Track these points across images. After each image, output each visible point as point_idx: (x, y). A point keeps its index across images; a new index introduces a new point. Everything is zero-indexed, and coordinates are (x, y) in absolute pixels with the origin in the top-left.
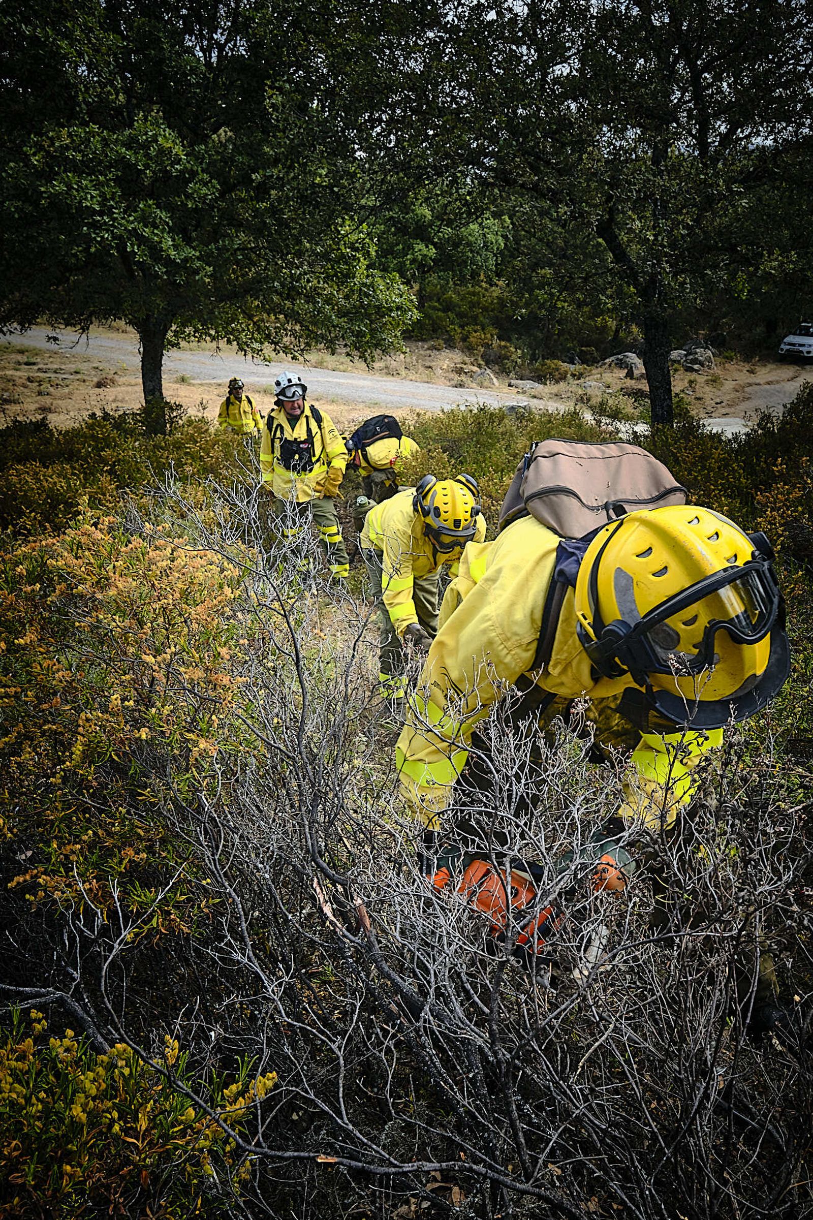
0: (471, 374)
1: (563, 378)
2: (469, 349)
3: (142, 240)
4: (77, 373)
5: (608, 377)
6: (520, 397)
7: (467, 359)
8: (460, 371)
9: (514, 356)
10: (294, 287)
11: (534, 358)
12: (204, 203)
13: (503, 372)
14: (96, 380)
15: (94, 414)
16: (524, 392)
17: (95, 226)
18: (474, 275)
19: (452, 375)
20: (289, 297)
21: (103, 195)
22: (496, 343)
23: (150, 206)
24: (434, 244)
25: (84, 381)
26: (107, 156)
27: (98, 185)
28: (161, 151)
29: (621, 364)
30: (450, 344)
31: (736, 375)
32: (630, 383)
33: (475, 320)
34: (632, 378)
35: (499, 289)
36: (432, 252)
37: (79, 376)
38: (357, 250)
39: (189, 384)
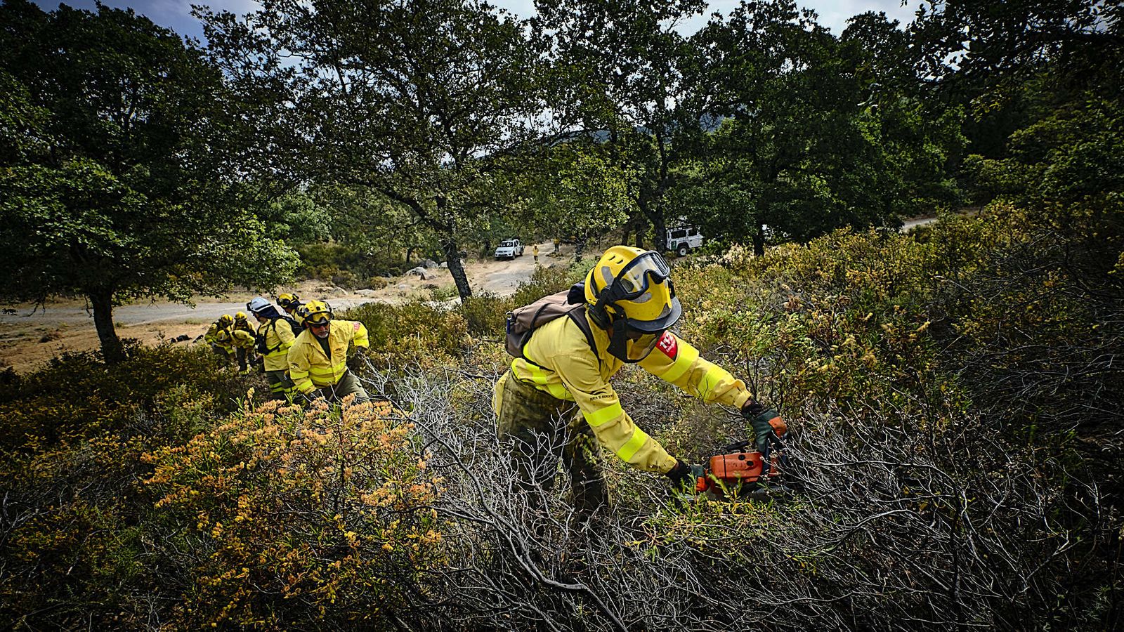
0: (329, 291)
1: (384, 286)
2: (323, 278)
3: (90, 235)
4: (21, 335)
5: (410, 280)
6: (364, 299)
7: (323, 284)
8: (321, 291)
9: (352, 278)
10: (210, 254)
11: (364, 277)
12: (137, 208)
13: (348, 288)
14: (40, 337)
15: (56, 358)
16: (365, 296)
17: (47, 229)
18: (317, 237)
19: (318, 293)
20: (208, 260)
21: (50, 209)
22: (339, 272)
23: (93, 213)
24: (286, 222)
25: (30, 340)
26: (49, 184)
27: (45, 203)
28: (96, 178)
29: (416, 273)
30: (311, 278)
31: (478, 270)
32: (424, 282)
33: (323, 262)
34: (424, 279)
35: (331, 244)
36: (288, 227)
37: (24, 337)
38: (252, 229)
39: (124, 328)
